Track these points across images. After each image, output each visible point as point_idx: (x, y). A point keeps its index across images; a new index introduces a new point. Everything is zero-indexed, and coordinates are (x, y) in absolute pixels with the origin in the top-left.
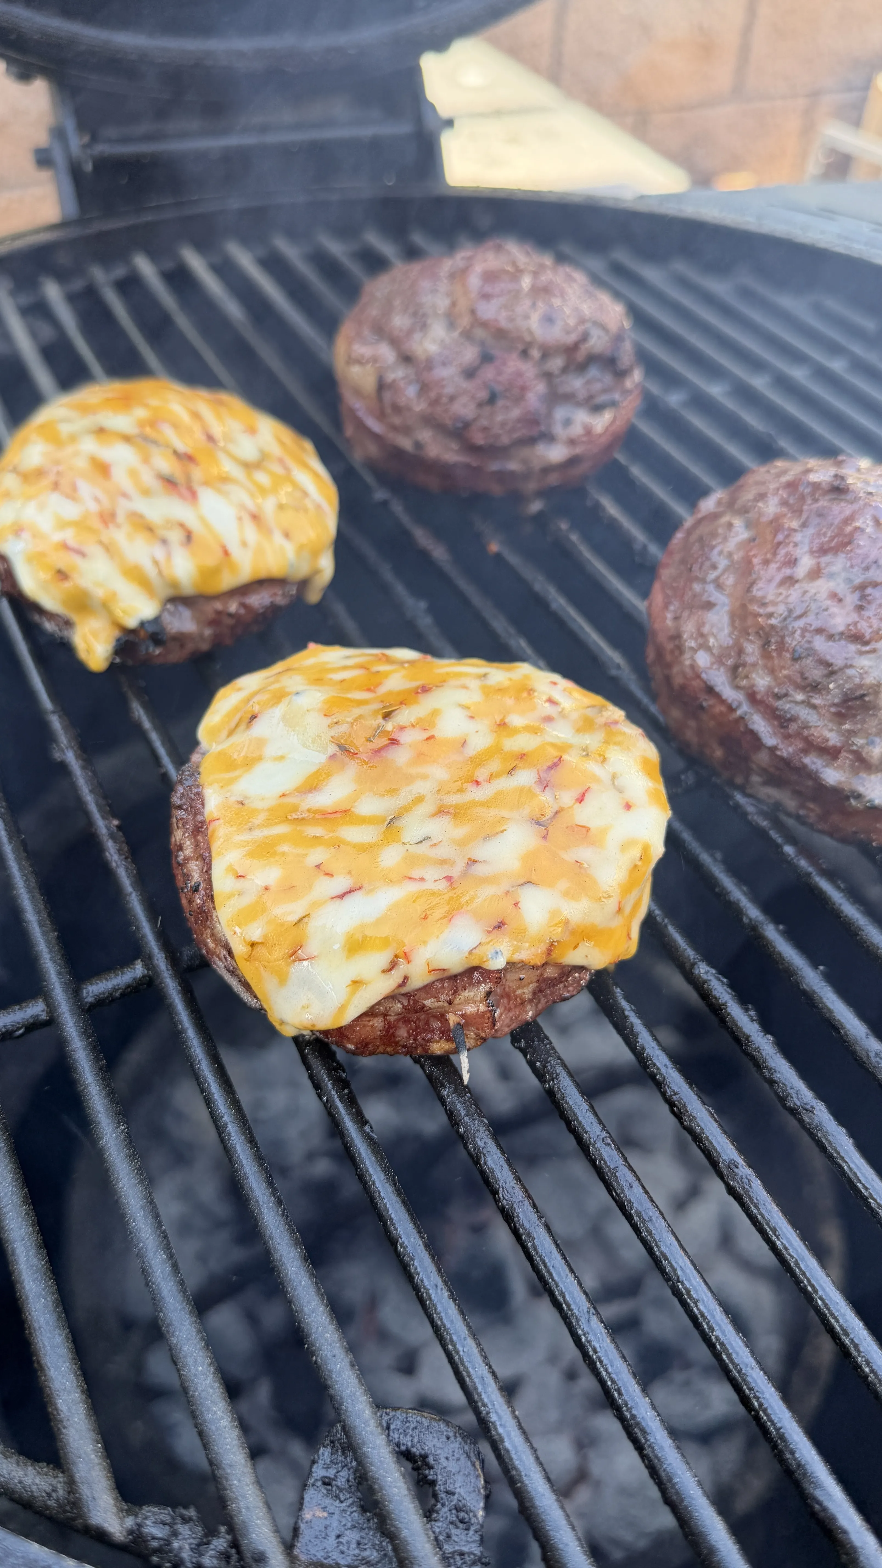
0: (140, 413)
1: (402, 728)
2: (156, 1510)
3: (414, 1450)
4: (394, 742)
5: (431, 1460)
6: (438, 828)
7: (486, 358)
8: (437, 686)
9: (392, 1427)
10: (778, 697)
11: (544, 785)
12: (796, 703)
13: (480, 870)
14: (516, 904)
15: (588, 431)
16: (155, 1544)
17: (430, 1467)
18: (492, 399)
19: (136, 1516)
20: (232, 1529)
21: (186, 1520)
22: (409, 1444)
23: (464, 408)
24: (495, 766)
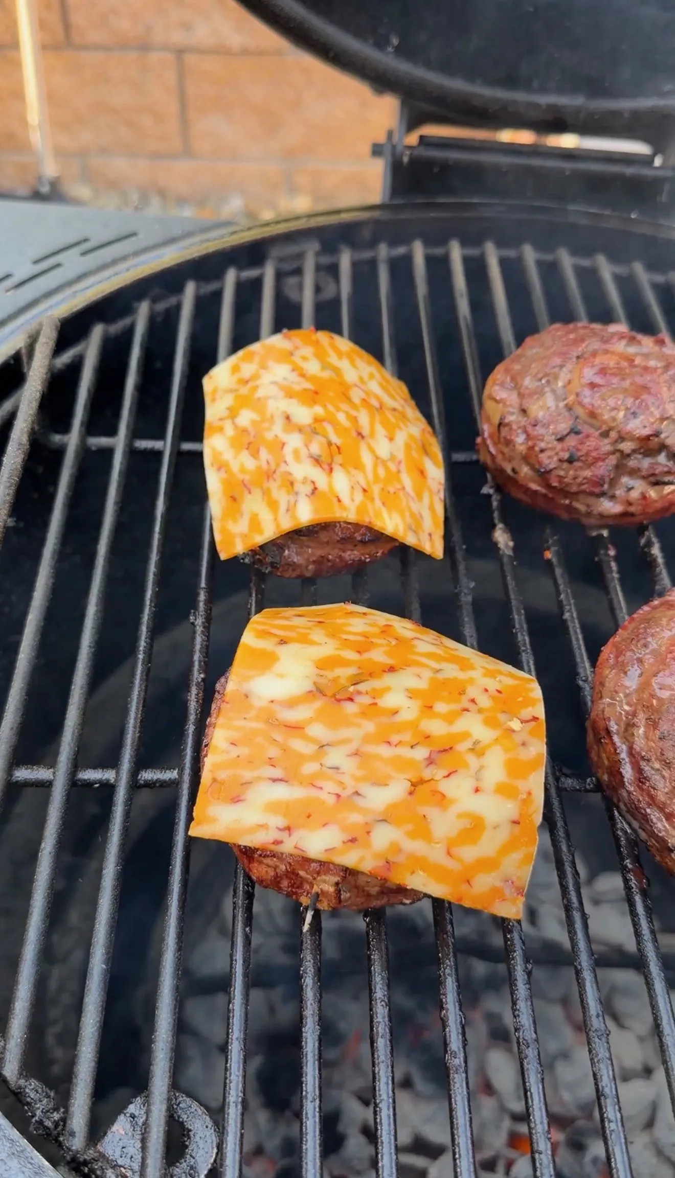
0: (319, 410)
1: (359, 693)
2: (37, 1083)
3: (186, 1124)
4: (351, 699)
5: (191, 1134)
6: (348, 765)
7: (574, 431)
8: (401, 668)
9: (181, 1105)
10: (643, 758)
11: (430, 761)
12: (652, 768)
13: (358, 801)
14: (368, 833)
15: (644, 497)
16: (29, 1099)
17: (189, 1138)
18: (570, 461)
19: (26, 1081)
20: (67, 1112)
21: (48, 1096)
22: (185, 1119)
23: (549, 461)
24: (407, 737)
